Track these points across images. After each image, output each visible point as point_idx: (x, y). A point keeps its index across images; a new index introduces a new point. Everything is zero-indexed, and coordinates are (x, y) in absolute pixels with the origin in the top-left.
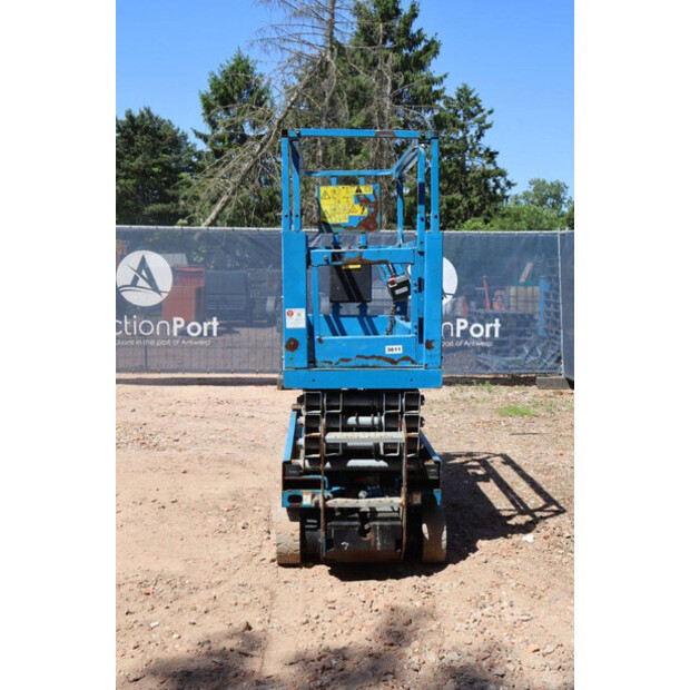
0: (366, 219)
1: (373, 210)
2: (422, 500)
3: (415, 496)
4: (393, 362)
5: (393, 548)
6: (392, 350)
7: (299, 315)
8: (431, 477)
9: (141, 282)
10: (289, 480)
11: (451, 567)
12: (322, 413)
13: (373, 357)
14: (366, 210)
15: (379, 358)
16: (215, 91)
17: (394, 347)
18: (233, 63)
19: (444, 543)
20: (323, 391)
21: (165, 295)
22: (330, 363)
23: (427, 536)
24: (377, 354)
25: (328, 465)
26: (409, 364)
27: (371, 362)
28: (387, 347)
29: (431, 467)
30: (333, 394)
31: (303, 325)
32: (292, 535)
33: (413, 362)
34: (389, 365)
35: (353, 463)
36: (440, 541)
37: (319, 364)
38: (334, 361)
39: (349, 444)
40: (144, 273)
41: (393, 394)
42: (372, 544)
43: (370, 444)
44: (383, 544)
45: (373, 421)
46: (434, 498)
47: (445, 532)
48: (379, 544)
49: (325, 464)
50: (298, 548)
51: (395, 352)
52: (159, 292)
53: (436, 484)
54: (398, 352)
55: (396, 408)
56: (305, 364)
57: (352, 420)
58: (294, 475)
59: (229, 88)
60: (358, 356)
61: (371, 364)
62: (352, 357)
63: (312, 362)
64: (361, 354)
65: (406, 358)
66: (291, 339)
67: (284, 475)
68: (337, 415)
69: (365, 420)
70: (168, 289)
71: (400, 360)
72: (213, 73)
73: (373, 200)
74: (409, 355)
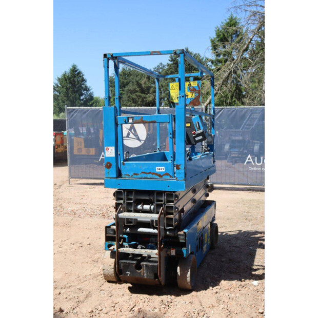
0: (194, 100)
1: (197, 95)
2: (176, 253)
3: (172, 251)
4: (160, 176)
5: (153, 278)
6: (159, 169)
7: (112, 150)
8: (181, 241)
9: (131, 135)
10: (108, 236)
11: (194, 293)
12: (124, 202)
13: (150, 173)
14: (194, 95)
15: (153, 173)
16: (218, 36)
17: (160, 168)
18: (228, 21)
19: (189, 279)
20: (124, 190)
21: (143, 142)
22: (129, 175)
23: (179, 273)
24: (152, 172)
25: (128, 230)
26: (168, 177)
27: (149, 176)
28: (157, 168)
29: (181, 235)
30: (129, 192)
31: (113, 155)
32: (110, 265)
33: (170, 176)
34: (159, 178)
35: (141, 230)
36: (186, 277)
37: (123, 176)
38: (131, 174)
39: (139, 219)
40: (132, 131)
41: (160, 193)
42: (142, 274)
43: (149, 220)
44: (147, 276)
45: (150, 208)
46: (183, 253)
47: (189, 273)
48: (145, 275)
49: (126, 229)
50: (113, 273)
51: (161, 171)
52: (140, 140)
53: (184, 245)
54: (162, 171)
55: (162, 201)
56: (115, 176)
57: (139, 207)
58: (111, 234)
59: (226, 34)
60: (142, 172)
61: (149, 177)
62: (139, 173)
63: (119, 174)
64: (144, 171)
65: (167, 174)
66: (108, 163)
67: (106, 233)
68: (131, 203)
69: (146, 207)
70: (144, 139)
71: (163, 175)
72: (217, 27)
73: (197, 89)
74: (168, 173)
